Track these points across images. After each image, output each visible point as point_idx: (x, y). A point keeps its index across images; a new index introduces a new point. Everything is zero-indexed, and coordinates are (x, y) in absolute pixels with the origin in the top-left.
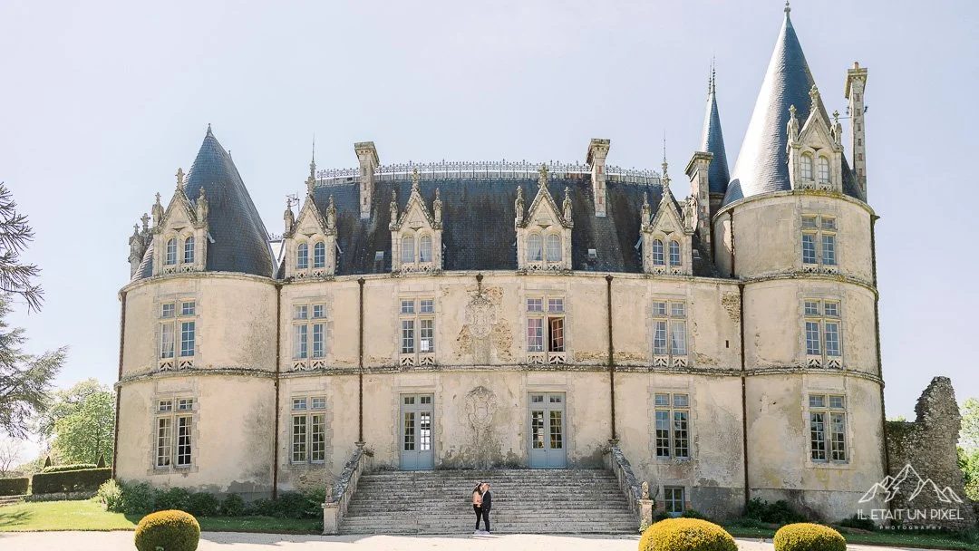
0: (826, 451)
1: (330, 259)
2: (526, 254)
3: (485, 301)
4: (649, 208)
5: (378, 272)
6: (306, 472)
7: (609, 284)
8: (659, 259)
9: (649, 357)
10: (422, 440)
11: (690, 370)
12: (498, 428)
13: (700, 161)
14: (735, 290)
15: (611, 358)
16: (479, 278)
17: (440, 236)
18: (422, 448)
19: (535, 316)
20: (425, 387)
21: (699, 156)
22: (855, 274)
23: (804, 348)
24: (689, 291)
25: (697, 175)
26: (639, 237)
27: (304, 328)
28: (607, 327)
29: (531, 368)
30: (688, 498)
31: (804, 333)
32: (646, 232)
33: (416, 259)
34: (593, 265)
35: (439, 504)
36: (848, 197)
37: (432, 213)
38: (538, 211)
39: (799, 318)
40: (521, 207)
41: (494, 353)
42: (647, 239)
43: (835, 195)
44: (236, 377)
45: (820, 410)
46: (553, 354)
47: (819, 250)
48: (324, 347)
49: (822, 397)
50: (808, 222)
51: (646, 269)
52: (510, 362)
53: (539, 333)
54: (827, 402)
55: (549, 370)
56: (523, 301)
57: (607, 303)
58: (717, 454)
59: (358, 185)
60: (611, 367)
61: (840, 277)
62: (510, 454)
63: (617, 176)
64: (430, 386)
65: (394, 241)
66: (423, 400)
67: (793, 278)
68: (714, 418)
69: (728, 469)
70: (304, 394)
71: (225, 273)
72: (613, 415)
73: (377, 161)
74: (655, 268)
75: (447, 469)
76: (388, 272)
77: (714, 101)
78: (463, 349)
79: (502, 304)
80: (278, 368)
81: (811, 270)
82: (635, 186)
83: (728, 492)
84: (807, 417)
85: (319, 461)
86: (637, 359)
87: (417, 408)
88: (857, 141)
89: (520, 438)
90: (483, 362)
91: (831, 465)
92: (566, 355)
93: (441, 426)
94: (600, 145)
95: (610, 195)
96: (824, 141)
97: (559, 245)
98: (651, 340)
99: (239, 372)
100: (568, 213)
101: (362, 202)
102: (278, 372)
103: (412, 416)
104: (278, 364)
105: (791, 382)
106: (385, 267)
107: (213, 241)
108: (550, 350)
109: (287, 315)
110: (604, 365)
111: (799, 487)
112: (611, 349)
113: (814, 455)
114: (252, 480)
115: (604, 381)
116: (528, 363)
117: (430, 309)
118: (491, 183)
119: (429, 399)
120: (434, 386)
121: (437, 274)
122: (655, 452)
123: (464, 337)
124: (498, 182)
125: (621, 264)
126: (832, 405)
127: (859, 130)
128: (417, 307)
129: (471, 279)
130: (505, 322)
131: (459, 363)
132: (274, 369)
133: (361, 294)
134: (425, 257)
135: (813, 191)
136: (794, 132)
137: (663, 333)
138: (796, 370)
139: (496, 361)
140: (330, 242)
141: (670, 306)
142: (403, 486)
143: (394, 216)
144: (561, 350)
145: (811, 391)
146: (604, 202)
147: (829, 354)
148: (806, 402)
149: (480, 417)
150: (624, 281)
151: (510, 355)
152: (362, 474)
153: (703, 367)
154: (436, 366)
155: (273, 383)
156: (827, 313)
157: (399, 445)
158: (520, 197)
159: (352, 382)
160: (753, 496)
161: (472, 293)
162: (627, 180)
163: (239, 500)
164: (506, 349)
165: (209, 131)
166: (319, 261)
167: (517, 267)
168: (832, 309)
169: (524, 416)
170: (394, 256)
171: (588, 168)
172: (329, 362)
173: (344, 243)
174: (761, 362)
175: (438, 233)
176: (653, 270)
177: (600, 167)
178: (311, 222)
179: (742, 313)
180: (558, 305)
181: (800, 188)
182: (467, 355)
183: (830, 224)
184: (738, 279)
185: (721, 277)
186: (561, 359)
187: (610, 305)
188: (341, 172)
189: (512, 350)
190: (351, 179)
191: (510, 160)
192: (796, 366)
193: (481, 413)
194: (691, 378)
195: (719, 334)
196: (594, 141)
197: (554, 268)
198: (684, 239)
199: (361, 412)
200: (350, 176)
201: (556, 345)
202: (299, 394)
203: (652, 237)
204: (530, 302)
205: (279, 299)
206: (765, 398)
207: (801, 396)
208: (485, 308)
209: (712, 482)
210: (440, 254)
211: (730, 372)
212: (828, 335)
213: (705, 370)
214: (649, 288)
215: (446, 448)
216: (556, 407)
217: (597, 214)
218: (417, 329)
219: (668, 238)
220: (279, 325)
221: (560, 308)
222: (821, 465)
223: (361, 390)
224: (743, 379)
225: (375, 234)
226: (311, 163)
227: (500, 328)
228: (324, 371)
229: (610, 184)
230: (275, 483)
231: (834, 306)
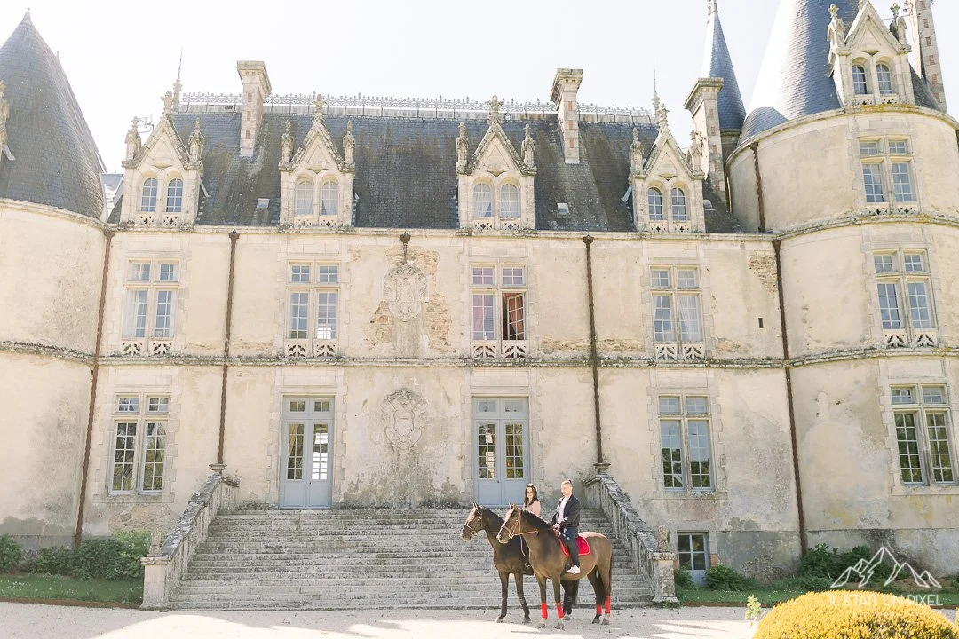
0: (922, 468)
1: (189, 202)
2: (471, 209)
3: (412, 270)
4: (640, 147)
5: (259, 224)
6: (130, 507)
7: (588, 248)
8: (658, 212)
9: (648, 344)
10: (316, 465)
11: (711, 362)
12: (428, 449)
13: (705, 89)
14: (767, 249)
15: (593, 349)
16: (405, 239)
17: (350, 181)
18: (315, 477)
19: (483, 289)
20: (321, 387)
21: (702, 84)
22: (944, 211)
23: (878, 318)
24: (701, 254)
25: (703, 107)
26: (627, 186)
27: (144, 294)
28: (587, 305)
29: (477, 363)
30: (714, 548)
31: (876, 298)
32: (638, 178)
33: (316, 210)
34: (565, 223)
35: (337, 561)
36: (925, 110)
37: (341, 152)
38: (487, 155)
39: (868, 278)
40: (464, 148)
41: (425, 341)
42: (640, 188)
43: (905, 108)
44: (27, 358)
45: (910, 407)
46: (509, 343)
47: (889, 183)
48: (172, 323)
49: (910, 389)
50: (869, 148)
51: (639, 225)
52: (447, 354)
53: (490, 314)
54: (920, 396)
55: (504, 365)
56: (466, 271)
57: (585, 272)
58: (755, 482)
59: (238, 115)
60: (594, 360)
61: (925, 219)
62: (446, 487)
63: (593, 116)
64: (330, 387)
65: (284, 185)
66: (318, 408)
67: (854, 224)
68: (748, 429)
69: (772, 502)
70: (136, 390)
71: (24, 203)
72: (598, 428)
73: (268, 88)
74: (652, 224)
75: (351, 508)
76: (274, 225)
77: (717, 21)
78: (379, 335)
79: (437, 274)
80: (98, 349)
81: (878, 212)
82: (618, 127)
83: (773, 537)
84: (889, 419)
85: (153, 492)
86: (632, 348)
87: (309, 418)
88: (924, 41)
89: (460, 464)
90: (408, 353)
91: (934, 489)
92: (529, 345)
93: (344, 446)
94: (568, 79)
95: (584, 137)
96: (882, 41)
97: (516, 197)
98: (650, 322)
99: (35, 349)
100: (529, 157)
101: (243, 135)
102: (97, 355)
103: (301, 428)
104: (98, 343)
105: (861, 371)
106: (271, 218)
107: (11, 158)
108: (505, 338)
109: (118, 274)
110: (584, 358)
111: (885, 524)
112: (593, 335)
113: (905, 477)
114: (40, 516)
115: (584, 381)
116: (474, 355)
117: (333, 278)
118: (424, 123)
119: (327, 404)
120: (335, 387)
121: (344, 231)
122: (662, 481)
123: (380, 317)
124: (432, 123)
125: (604, 221)
126: (927, 400)
127: (927, 27)
128: (314, 274)
129: (393, 239)
130: (440, 299)
131: (370, 354)
132: (91, 350)
133: (233, 253)
134: (328, 208)
135: (872, 107)
136: (839, 36)
137: (667, 314)
138: (869, 353)
139: (428, 353)
140: (191, 180)
141: (676, 274)
142: (281, 533)
143: (286, 151)
144: (521, 338)
145: (895, 382)
146: (576, 144)
147: (917, 325)
148: (887, 398)
149: (402, 431)
150: (610, 243)
151: (447, 344)
152: (218, 513)
153: (727, 356)
154: (339, 358)
155: (88, 370)
156: (909, 268)
157: (279, 471)
158: (462, 135)
159: (213, 376)
160: (813, 542)
161: (395, 259)
162: (606, 120)
163: (13, 548)
164: (441, 335)
165: (27, 17)
166: (173, 203)
167: (458, 226)
168: (915, 262)
169: (468, 431)
170: (284, 204)
171: (552, 107)
172: (177, 346)
173: (213, 185)
174: (814, 346)
175: (348, 178)
176: (649, 228)
177: (570, 103)
178: (165, 153)
179: (779, 280)
180: (517, 275)
181: (854, 104)
182: (385, 344)
183: (900, 147)
184: (771, 233)
185: (745, 232)
186: (521, 350)
187: (589, 276)
188: (217, 98)
189: (450, 337)
190: (231, 107)
191: (449, 97)
192: (868, 346)
193: (404, 427)
194: (711, 373)
195: (749, 309)
196: (561, 71)
197: (510, 227)
198: (691, 185)
199: (222, 421)
200: (229, 104)
201: (512, 331)
202: (129, 390)
203: (646, 185)
204: (476, 272)
205: (108, 250)
206: (822, 397)
207: (879, 390)
208: (412, 280)
209: (750, 523)
210: (350, 205)
211: (768, 363)
212: (913, 299)
213: (731, 362)
214: (645, 252)
215: (351, 477)
216: (513, 418)
217: (567, 161)
218: (313, 306)
219: (668, 185)
220: (104, 287)
221: (519, 281)
222: (916, 489)
223: (224, 388)
224: (788, 372)
225: (260, 176)
226: (175, 81)
227: (434, 307)
228: (171, 358)
229: (583, 126)
230: (80, 523)
231: (917, 258)
